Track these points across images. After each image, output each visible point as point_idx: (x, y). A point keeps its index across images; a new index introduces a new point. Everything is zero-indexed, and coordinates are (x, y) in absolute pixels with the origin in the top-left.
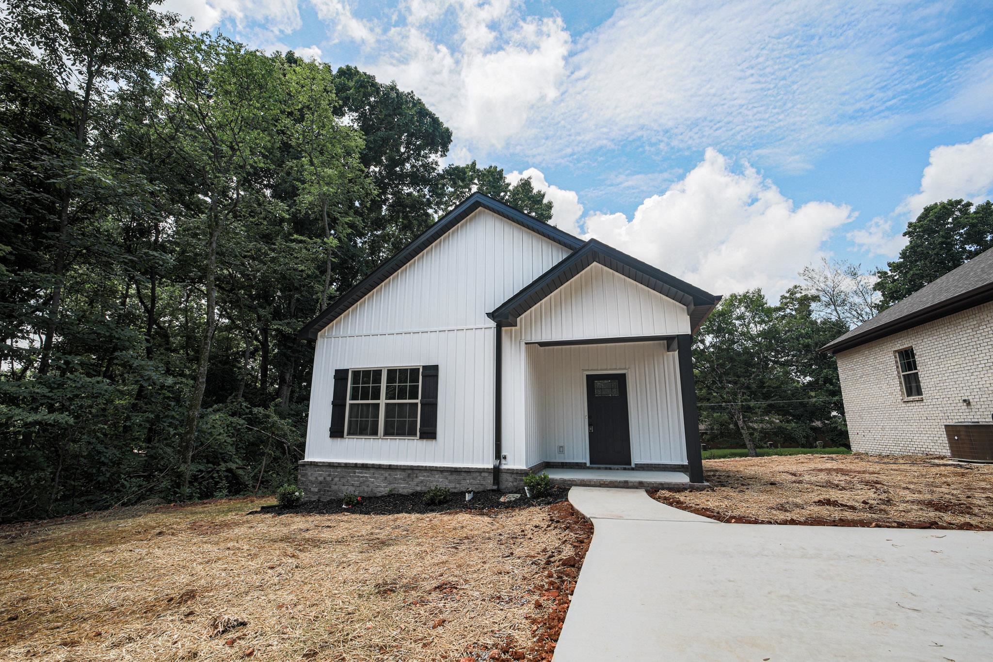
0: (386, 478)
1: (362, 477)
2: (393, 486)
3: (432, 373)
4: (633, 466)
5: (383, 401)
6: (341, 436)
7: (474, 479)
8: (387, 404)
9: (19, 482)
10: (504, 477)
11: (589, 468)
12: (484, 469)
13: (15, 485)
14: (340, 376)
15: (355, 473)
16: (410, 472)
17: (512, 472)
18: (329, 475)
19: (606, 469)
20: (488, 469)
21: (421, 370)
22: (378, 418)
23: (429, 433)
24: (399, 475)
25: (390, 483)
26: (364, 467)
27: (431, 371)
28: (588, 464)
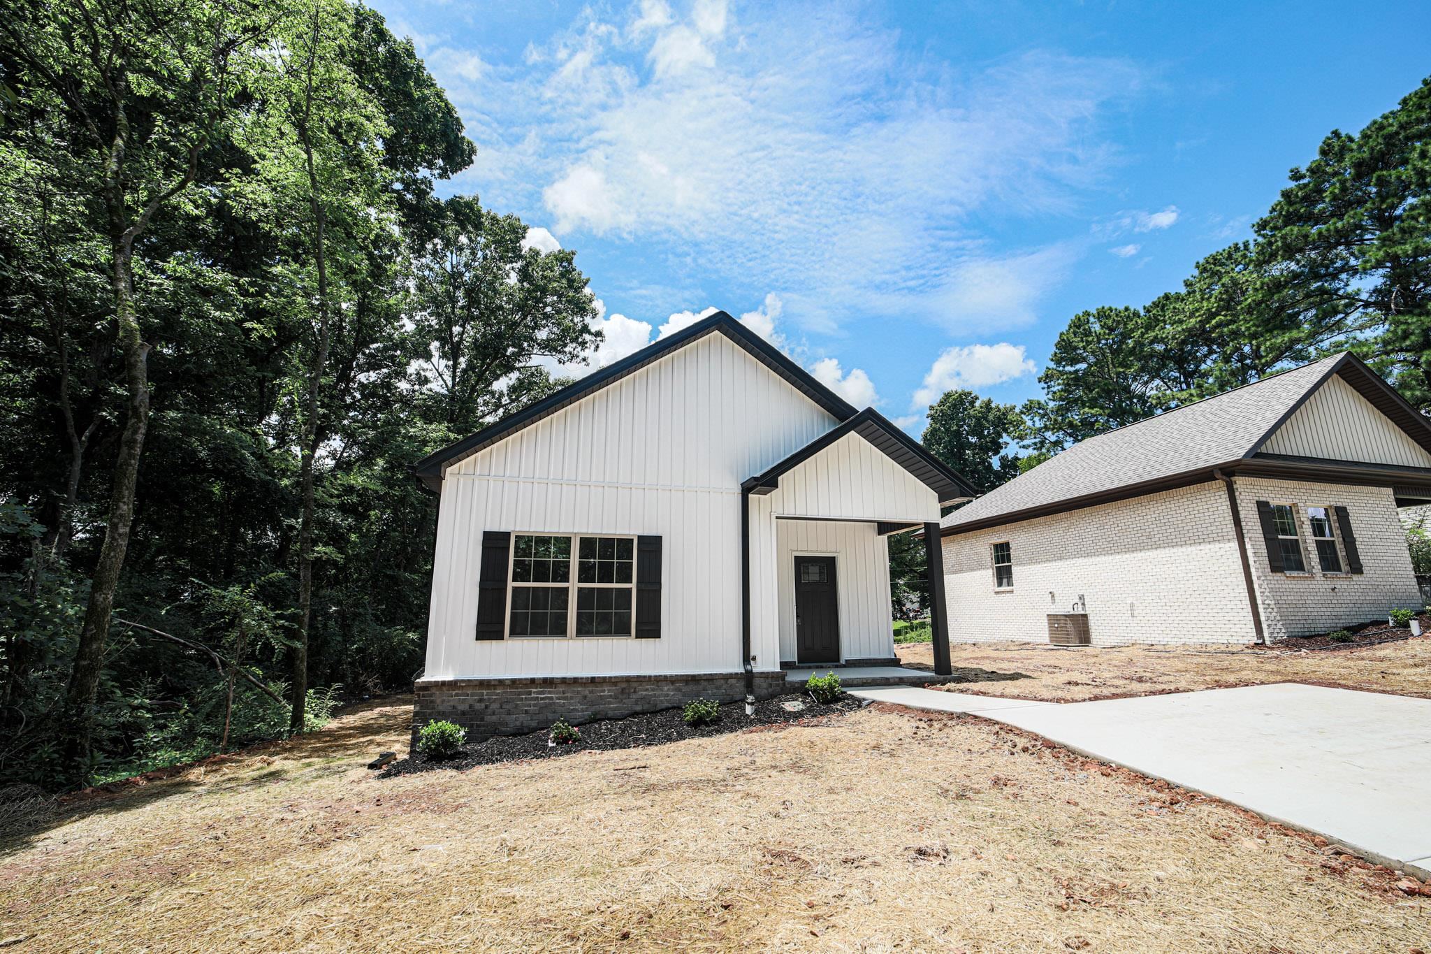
0: (585, 697)
1: (542, 699)
2: (594, 708)
3: (652, 546)
4: (843, 661)
5: (574, 585)
6: (499, 636)
7: (717, 688)
8: (580, 590)
10: (757, 681)
11: (798, 668)
12: (731, 674)
14: (494, 544)
15: (530, 693)
16: (624, 685)
17: (765, 675)
18: (480, 701)
19: (817, 667)
20: (736, 674)
22: (566, 608)
23: (650, 628)
24: (607, 691)
25: (592, 704)
26: (548, 683)
27: (651, 543)
28: (797, 663)
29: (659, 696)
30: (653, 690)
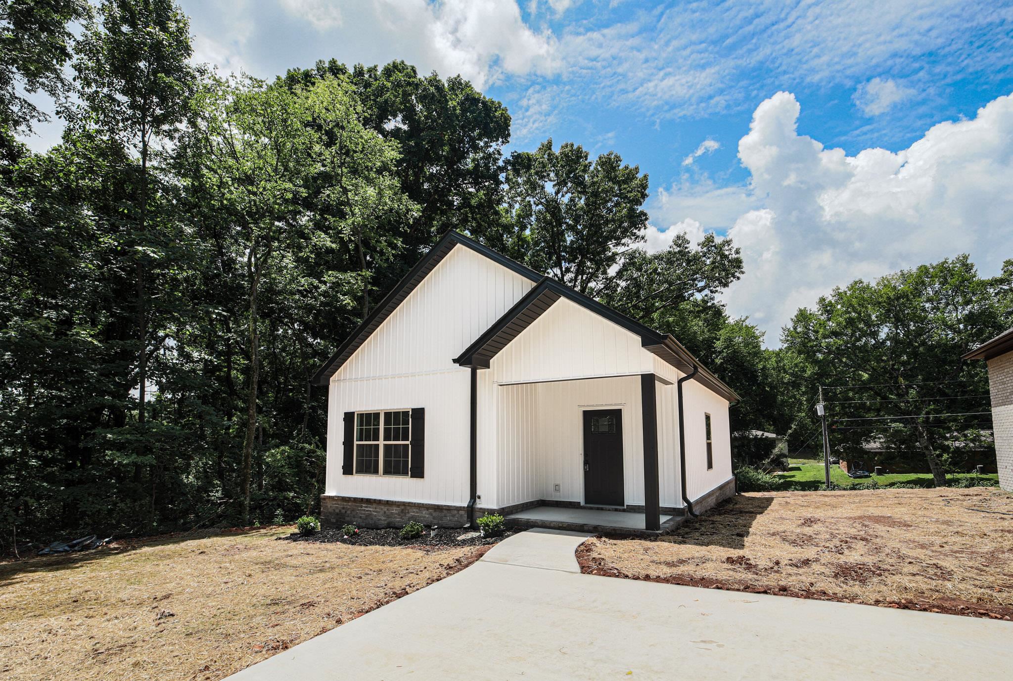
0: (385, 512)
1: (367, 510)
2: (389, 520)
4: (625, 507)
5: (381, 443)
6: (351, 473)
8: (385, 445)
9: (128, 507)
10: (477, 515)
11: (582, 508)
12: (461, 507)
13: (126, 510)
14: (349, 418)
15: (362, 507)
16: (403, 507)
17: (485, 511)
20: (463, 507)
21: (410, 413)
22: (378, 457)
23: (418, 472)
24: (395, 510)
25: (388, 517)
26: (369, 501)
27: (419, 414)
28: (582, 503)
29: (421, 517)
30: (417, 513)
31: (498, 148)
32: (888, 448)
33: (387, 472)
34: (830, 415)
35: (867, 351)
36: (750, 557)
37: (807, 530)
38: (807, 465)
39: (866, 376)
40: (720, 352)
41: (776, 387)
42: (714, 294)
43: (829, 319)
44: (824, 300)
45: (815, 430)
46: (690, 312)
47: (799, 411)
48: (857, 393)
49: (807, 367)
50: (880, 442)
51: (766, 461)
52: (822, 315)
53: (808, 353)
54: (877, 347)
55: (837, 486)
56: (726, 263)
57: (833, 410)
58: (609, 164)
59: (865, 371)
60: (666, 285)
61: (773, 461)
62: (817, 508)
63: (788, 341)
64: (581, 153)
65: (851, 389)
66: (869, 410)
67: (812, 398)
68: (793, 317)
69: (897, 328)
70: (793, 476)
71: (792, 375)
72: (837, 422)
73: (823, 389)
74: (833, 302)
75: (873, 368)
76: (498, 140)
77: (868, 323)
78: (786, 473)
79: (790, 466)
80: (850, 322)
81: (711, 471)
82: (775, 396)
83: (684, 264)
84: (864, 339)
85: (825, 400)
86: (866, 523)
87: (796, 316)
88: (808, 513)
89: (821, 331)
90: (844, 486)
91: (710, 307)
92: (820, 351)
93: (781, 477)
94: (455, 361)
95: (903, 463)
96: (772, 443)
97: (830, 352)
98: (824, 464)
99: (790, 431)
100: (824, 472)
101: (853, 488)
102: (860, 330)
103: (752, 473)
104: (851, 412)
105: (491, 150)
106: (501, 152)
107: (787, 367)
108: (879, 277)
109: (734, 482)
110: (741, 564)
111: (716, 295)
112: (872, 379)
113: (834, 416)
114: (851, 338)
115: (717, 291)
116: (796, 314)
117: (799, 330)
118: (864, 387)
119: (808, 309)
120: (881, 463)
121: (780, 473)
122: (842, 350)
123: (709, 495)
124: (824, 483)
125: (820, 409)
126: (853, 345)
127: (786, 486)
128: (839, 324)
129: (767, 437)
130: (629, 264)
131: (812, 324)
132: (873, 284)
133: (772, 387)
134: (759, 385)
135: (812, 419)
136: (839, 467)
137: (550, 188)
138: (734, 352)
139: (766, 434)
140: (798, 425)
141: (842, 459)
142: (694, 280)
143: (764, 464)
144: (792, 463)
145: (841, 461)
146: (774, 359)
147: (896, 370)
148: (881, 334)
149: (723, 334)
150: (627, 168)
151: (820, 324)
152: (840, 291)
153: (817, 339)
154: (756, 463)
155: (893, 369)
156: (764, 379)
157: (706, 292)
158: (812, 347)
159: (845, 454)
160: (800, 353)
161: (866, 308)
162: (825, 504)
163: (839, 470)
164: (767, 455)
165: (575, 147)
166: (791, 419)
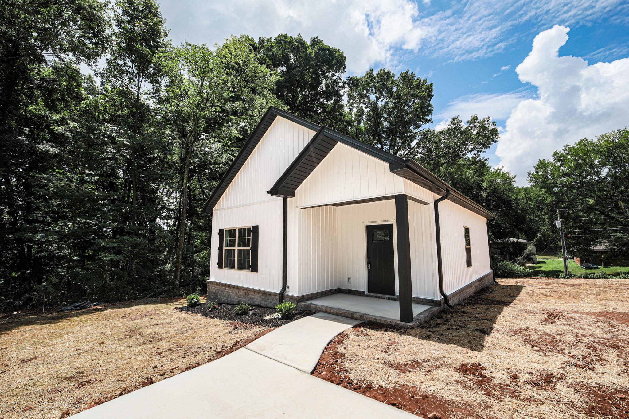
0: (237, 294)
1: (228, 292)
3: (255, 231)
4: (396, 297)
5: (236, 248)
6: (222, 267)
8: (239, 250)
11: (366, 295)
14: (221, 232)
15: (226, 289)
17: (289, 297)
18: (217, 290)
21: (251, 229)
22: (235, 258)
23: (255, 268)
24: (242, 293)
25: (238, 297)
27: (255, 229)
28: (366, 292)
29: (255, 299)
31: (339, 76)
32: (611, 249)
33: (239, 268)
34: (566, 228)
35: (592, 185)
36: (486, 365)
37: (551, 329)
38: (550, 260)
39: (592, 201)
40: (486, 190)
41: (526, 211)
42: (480, 153)
43: (562, 166)
44: (557, 153)
45: (554, 238)
46: (464, 165)
47: (542, 226)
48: (585, 213)
49: (547, 197)
50: (606, 246)
51: (520, 258)
52: (556, 163)
53: (547, 187)
54: (600, 182)
55: (574, 275)
56: (487, 132)
57: (568, 224)
58: (407, 78)
59: (591, 197)
60: (447, 150)
61: (525, 258)
62: (559, 298)
63: (532, 181)
64: (390, 74)
65: (581, 211)
66: (596, 224)
67: (552, 217)
68: (535, 165)
69: (615, 168)
70: (540, 267)
71: (537, 202)
72: (571, 232)
73: (560, 211)
74: (565, 154)
75: (597, 196)
76: (339, 71)
77: (592, 166)
78: (535, 265)
79: (538, 260)
80: (578, 166)
81: (470, 268)
82: (524, 217)
83: (459, 136)
84: (589, 177)
85: (561, 218)
86: (612, 322)
87: (537, 165)
88: (551, 305)
89: (556, 173)
90: (579, 275)
91: (478, 162)
92: (556, 186)
93: (531, 268)
94: (269, 192)
95: (625, 259)
96: (524, 246)
97: (563, 187)
98: (563, 259)
99: (536, 238)
100: (562, 265)
101: (586, 277)
102: (586, 171)
103: (509, 265)
104: (581, 226)
105: (335, 78)
106: (342, 78)
107: (532, 198)
108: (599, 135)
109: (492, 275)
110: (474, 375)
111: (481, 154)
112: (596, 203)
113: (568, 228)
114: (579, 177)
115: (482, 151)
116: (537, 163)
117: (540, 173)
118: (591, 209)
119: (546, 160)
120: (607, 259)
121: (531, 265)
122: (573, 185)
123: (468, 287)
124: (563, 272)
125: (558, 224)
126: (581, 181)
127: (535, 274)
128: (569, 168)
129: (520, 242)
130: (424, 138)
131: (549, 169)
132: (595, 140)
133: (522, 211)
134: (513, 210)
135: (552, 230)
136: (574, 262)
137: (373, 97)
138: (495, 188)
139: (520, 240)
140: (542, 234)
141: (576, 256)
142: (467, 145)
143: (519, 260)
144: (539, 258)
145: (575, 258)
146: (523, 193)
147: (616, 196)
148: (602, 173)
149: (486, 178)
150: (418, 79)
151: (555, 169)
152: (569, 147)
153: (554, 178)
154: (514, 258)
155: (613, 196)
156: (516, 206)
157: (475, 152)
158: (550, 184)
159: (578, 253)
160: (541, 188)
161: (590, 156)
162: (567, 295)
163: (574, 263)
164: (521, 254)
165: (386, 71)
166: (537, 231)
